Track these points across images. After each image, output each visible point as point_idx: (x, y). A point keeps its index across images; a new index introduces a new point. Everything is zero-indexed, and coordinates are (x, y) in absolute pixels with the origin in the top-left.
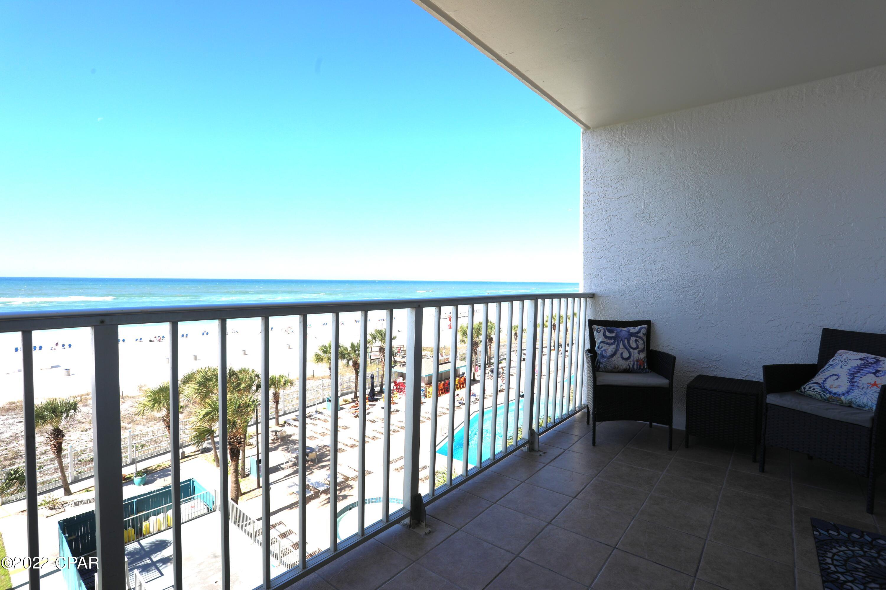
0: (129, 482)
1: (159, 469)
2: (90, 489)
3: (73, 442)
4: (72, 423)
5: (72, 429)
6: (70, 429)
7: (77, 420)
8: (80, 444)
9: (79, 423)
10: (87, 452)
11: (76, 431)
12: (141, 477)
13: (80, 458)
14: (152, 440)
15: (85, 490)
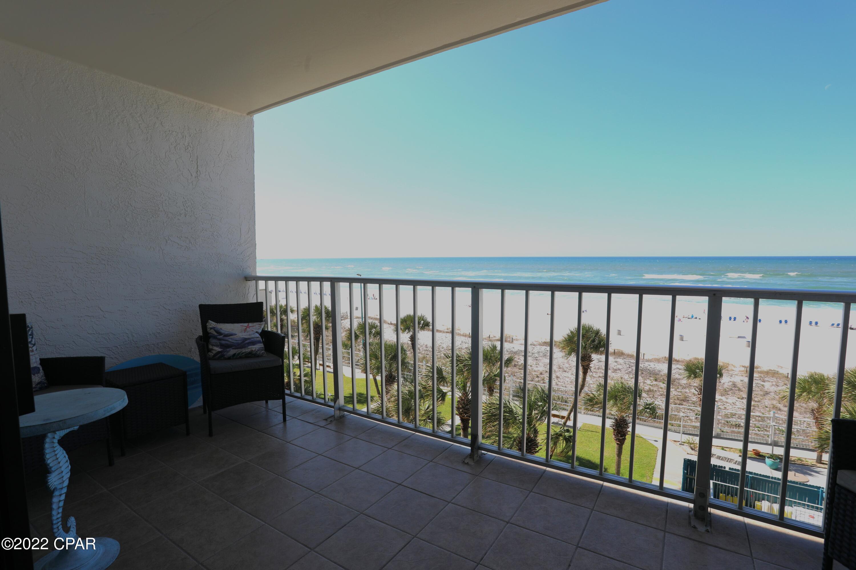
0: (762, 460)
1: (799, 462)
2: (726, 449)
3: (728, 404)
4: (733, 388)
5: (731, 393)
6: (730, 393)
7: (737, 387)
8: (733, 408)
9: (738, 390)
10: (736, 417)
11: (733, 396)
12: (773, 460)
13: (729, 420)
14: (804, 430)
15: (721, 448)
